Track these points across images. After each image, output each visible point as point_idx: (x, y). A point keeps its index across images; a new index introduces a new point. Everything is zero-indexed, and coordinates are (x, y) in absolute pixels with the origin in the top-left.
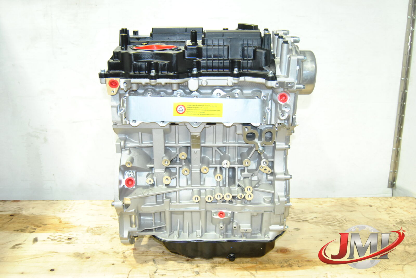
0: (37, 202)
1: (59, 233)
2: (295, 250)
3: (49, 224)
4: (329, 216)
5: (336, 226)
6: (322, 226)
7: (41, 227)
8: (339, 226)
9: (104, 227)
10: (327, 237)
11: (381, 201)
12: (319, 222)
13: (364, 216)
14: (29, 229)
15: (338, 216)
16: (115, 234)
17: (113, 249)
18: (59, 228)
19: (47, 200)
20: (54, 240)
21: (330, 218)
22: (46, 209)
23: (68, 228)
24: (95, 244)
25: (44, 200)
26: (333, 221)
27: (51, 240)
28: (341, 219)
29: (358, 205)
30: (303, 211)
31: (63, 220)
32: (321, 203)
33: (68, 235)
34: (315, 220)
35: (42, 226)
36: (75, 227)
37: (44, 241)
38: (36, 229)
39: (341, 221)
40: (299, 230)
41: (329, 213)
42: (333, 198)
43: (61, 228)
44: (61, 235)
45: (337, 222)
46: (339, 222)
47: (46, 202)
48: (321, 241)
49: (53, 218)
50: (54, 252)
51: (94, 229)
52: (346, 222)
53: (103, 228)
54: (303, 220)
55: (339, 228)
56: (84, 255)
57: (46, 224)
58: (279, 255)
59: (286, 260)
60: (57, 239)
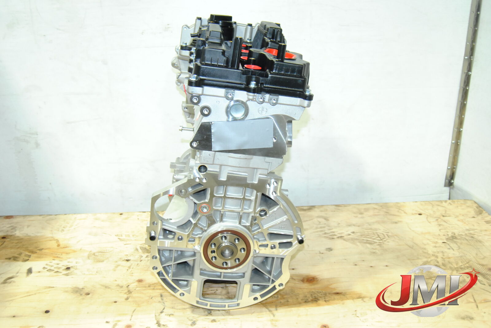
0: (32, 218)
1: (57, 261)
2: (323, 279)
3: (46, 249)
4: (369, 229)
5: (376, 244)
6: (358, 244)
7: (36, 252)
9: (108, 251)
10: (363, 259)
11: (433, 206)
12: (356, 239)
13: (411, 229)
14: (22, 257)
15: (380, 230)
16: (120, 260)
17: (116, 281)
18: (56, 254)
19: (44, 215)
20: (50, 270)
21: (370, 233)
22: (43, 228)
23: (67, 253)
24: (96, 274)
25: (40, 215)
26: (373, 236)
27: (47, 270)
28: (383, 234)
29: (405, 213)
30: (339, 224)
31: (62, 243)
32: (362, 211)
33: (65, 263)
34: (353, 236)
35: (38, 251)
36: (74, 251)
37: (39, 272)
38: (30, 256)
39: (382, 237)
40: (332, 250)
41: (370, 225)
42: (376, 204)
43: (59, 253)
44: (58, 264)
45: (377, 239)
46: (380, 238)
47: (43, 217)
48: (356, 265)
49: (51, 240)
50: (50, 287)
51: (96, 254)
52: (388, 238)
53: (106, 252)
54: (337, 236)
55: (378, 246)
56: (84, 290)
57: (42, 249)
58: (306, 286)
59: (312, 292)
60: (54, 269)
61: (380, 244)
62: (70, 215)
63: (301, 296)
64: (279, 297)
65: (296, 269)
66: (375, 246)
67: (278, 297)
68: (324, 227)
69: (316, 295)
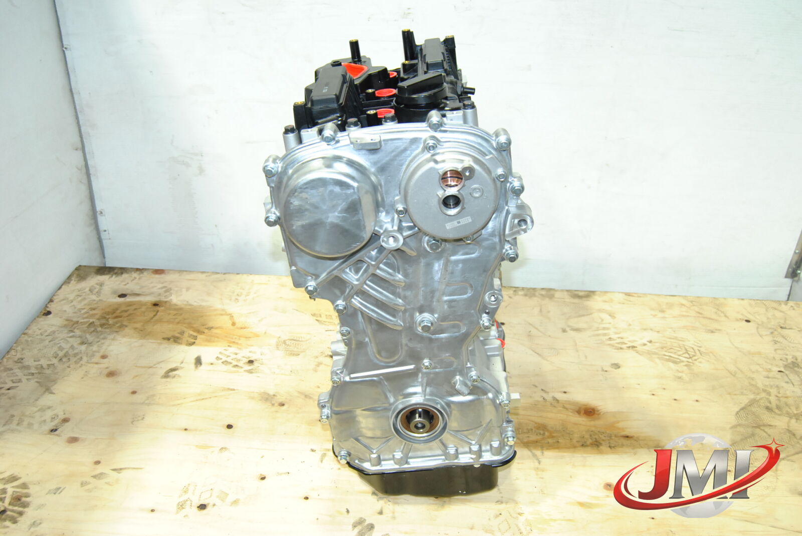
0: (192, 276)
1: (233, 349)
2: (607, 412)
3: (217, 328)
4: (673, 339)
5: (682, 364)
6: (657, 361)
7: (204, 333)
8: (687, 363)
9: (303, 340)
10: (664, 387)
11: (767, 309)
12: (655, 353)
13: (733, 345)
14: (186, 338)
15: (689, 341)
16: (322, 355)
17: (319, 387)
18: (232, 338)
19: (208, 272)
20: (226, 363)
21: (675, 345)
22: (209, 294)
24: (290, 375)
25: (203, 272)
26: (679, 351)
27: (222, 363)
28: (693, 348)
29: (726, 316)
30: (630, 325)
31: (237, 320)
32: (664, 307)
33: (245, 354)
34: (649, 347)
35: (206, 331)
36: (257, 336)
37: (212, 364)
38: (197, 337)
39: (691, 353)
40: (619, 367)
41: (674, 331)
42: (685, 297)
43: (235, 337)
44: (236, 354)
45: (684, 355)
46: (688, 354)
47: (206, 276)
48: (653, 395)
49: (222, 315)
50: (229, 389)
51: (288, 342)
52: (700, 355)
53: (302, 341)
54: (628, 345)
55: (685, 368)
56: (275, 397)
57: (212, 328)
58: (582, 420)
59: (592, 431)
60: (232, 361)
61: (689, 365)
62: (245, 276)
63: (576, 437)
64: (547, 434)
65: (569, 392)
66: (681, 367)
67: (544, 434)
68: (608, 329)
69: (597, 437)
